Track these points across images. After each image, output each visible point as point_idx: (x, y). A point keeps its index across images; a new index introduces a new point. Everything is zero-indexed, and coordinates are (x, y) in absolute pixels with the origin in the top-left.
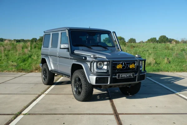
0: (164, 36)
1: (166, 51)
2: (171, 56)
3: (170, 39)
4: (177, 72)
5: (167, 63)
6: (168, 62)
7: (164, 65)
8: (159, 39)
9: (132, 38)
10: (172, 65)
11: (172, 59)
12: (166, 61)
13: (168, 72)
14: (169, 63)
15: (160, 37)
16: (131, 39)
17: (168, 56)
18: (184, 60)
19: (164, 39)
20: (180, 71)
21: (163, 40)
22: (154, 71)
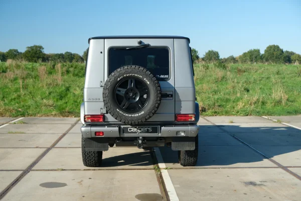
0: (274, 46)
3: (287, 52)
8: (266, 51)
9: (211, 50)
15: (268, 48)
16: (209, 51)
19: (275, 53)
21: (273, 54)
22: (289, 113)
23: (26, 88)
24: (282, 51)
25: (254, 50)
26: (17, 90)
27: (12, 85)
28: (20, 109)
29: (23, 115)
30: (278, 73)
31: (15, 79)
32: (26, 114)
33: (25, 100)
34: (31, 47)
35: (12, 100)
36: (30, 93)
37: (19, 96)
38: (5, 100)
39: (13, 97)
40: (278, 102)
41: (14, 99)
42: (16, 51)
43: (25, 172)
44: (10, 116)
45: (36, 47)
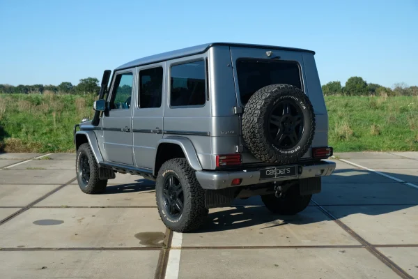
0: (357, 78)
1: (371, 111)
2: (382, 122)
3: (371, 84)
4: (395, 150)
5: (375, 135)
6: (377, 133)
7: (370, 140)
8: (347, 84)
10: (386, 139)
11: (384, 127)
12: (372, 130)
13: (379, 150)
14: (380, 134)
15: (349, 80)
17: (377, 122)
18: (406, 130)
19: (357, 86)
20: (401, 150)
21: (355, 87)
22: (353, 149)
23: (59, 122)
24: (366, 84)
25: (334, 82)
26: (50, 124)
27: (45, 118)
28: (49, 145)
29: (52, 151)
30: (346, 105)
31: (50, 112)
32: (56, 149)
33: (57, 135)
34: (85, 80)
35: (43, 134)
36: (64, 127)
37: (52, 130)
38: (36, 134)
39: (44, 131)
40: (341, 137)
41: (46, 133)
42: (70, 84)
43: (24, 209)
44: (38, 152)
45: (91, 79)
